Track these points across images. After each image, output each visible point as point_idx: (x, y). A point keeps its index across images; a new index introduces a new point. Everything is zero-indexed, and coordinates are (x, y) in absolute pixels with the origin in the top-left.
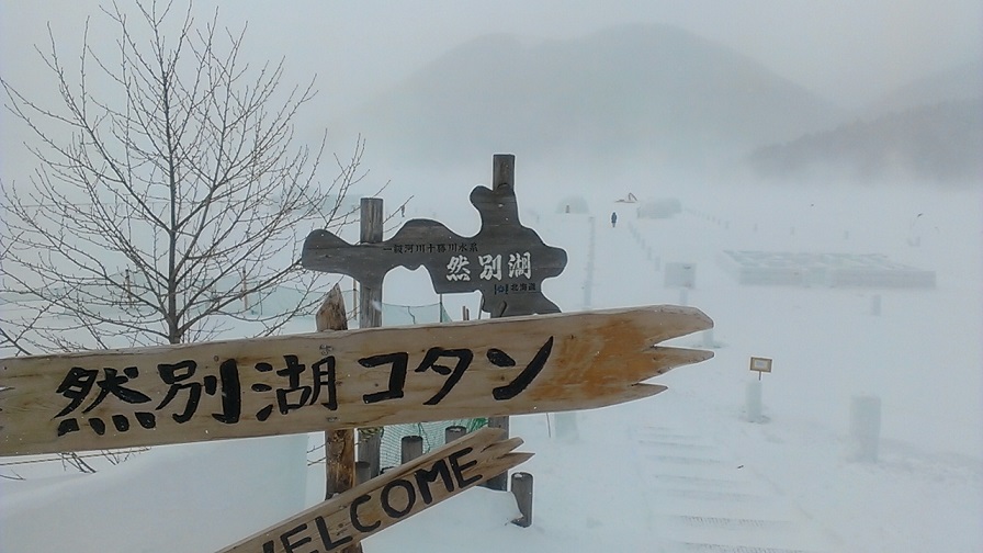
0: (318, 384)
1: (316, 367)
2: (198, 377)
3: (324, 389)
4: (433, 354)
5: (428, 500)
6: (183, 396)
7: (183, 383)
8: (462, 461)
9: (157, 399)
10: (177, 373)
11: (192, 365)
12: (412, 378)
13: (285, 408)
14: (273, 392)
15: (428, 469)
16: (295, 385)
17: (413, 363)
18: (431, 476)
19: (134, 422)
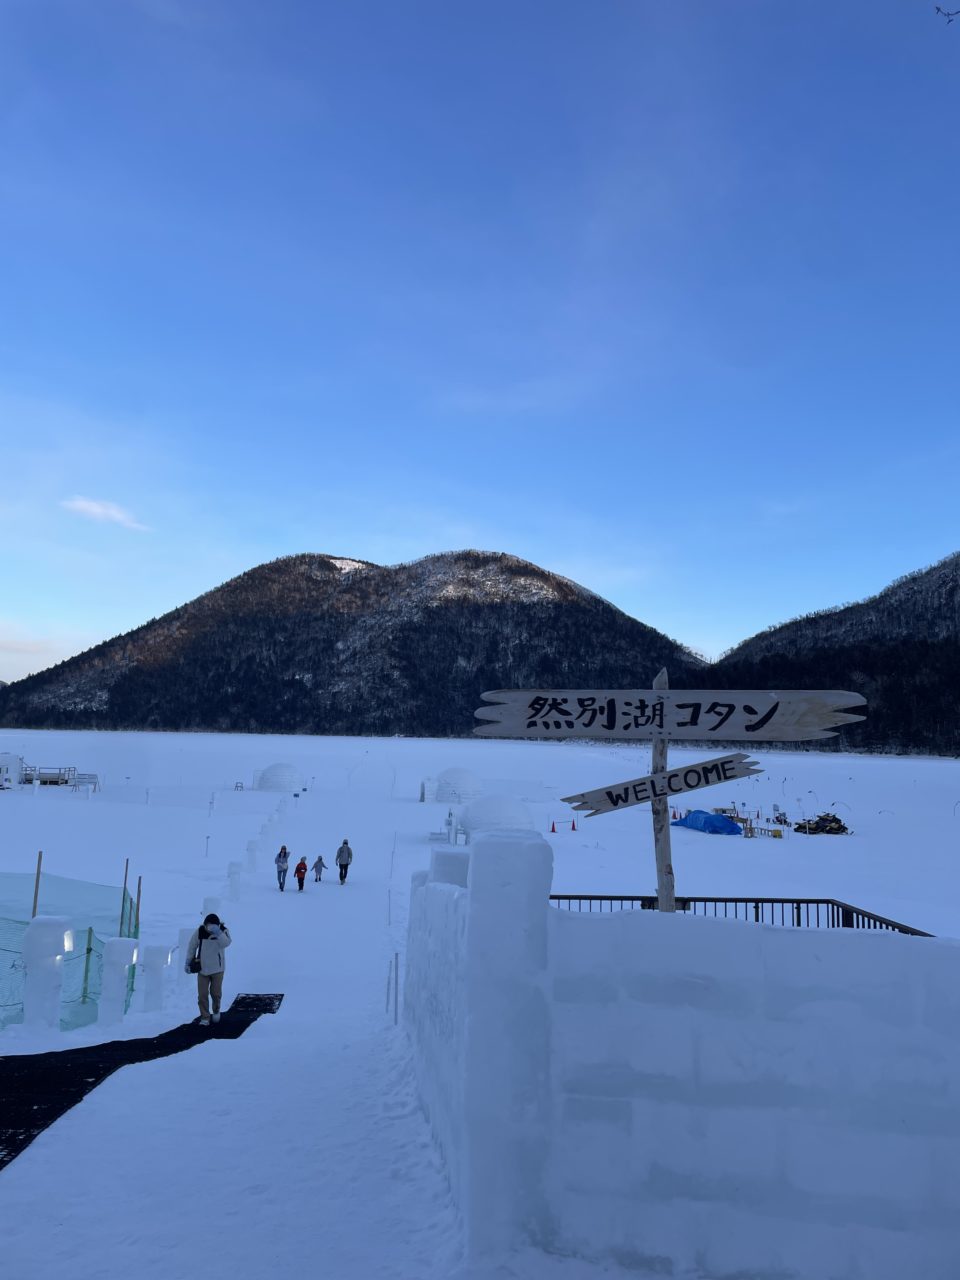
0: (654, 715)
1: (654, 706)
2: (596, 706)
3: (657, 718)
5: (707, 782)
6: (588, 715)
8: (727, 766)
9: (576, 715)
10: (586, 703)
12: (703, 717)
13: (637, 725)
14: (632, 717)
15: (709, 767)
16: (643, 714)
17: (704, 709)
18: (710, 771)
19: (563, 725)
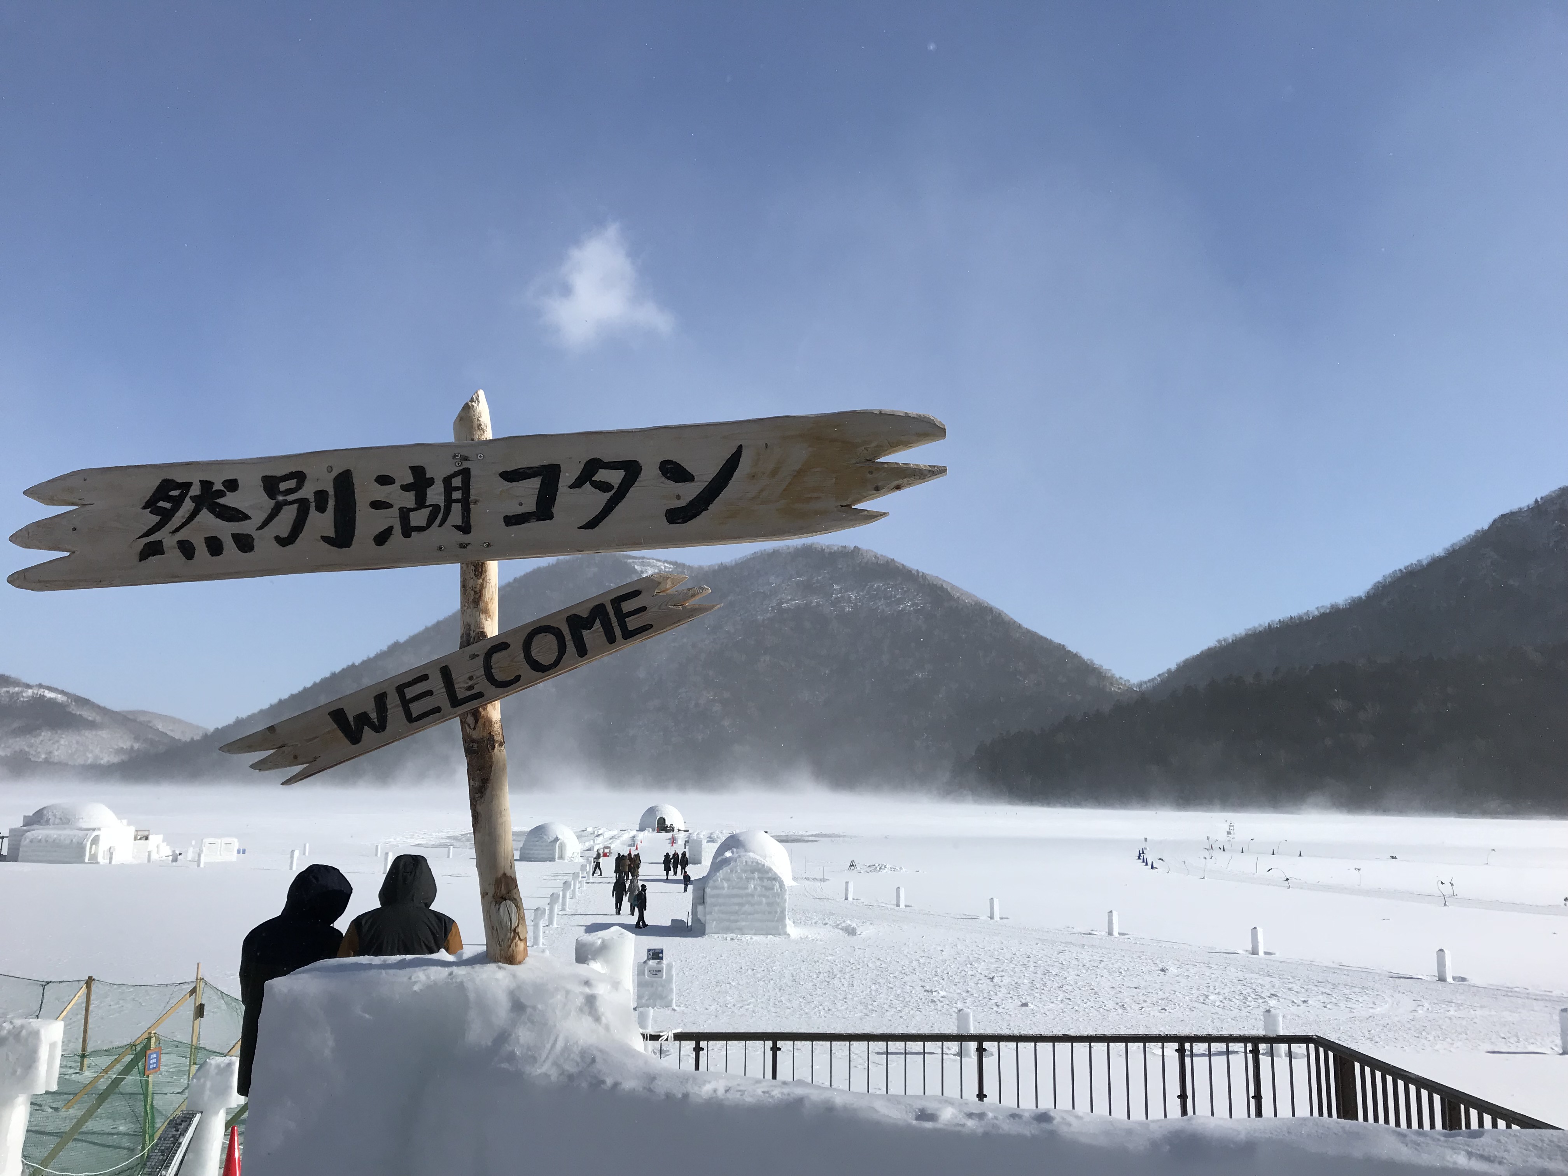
0: (449, 501)
1: (447, 481)
2: (307, 492)
3: (456, 508)
4: (593, 466)
5: (582, 651)
6: (289, 514)
7: (290, 498)
8: (628, 606)
9: (258, 517)
10: (283, 486)
11: (300, 477)
12: (565, 496)
13: (408, 531)
14: (394, 512)
15: (585, 615)
16: (421, 503)
17: (568, 477)
18: (588, 623)
19: (229, 545)
